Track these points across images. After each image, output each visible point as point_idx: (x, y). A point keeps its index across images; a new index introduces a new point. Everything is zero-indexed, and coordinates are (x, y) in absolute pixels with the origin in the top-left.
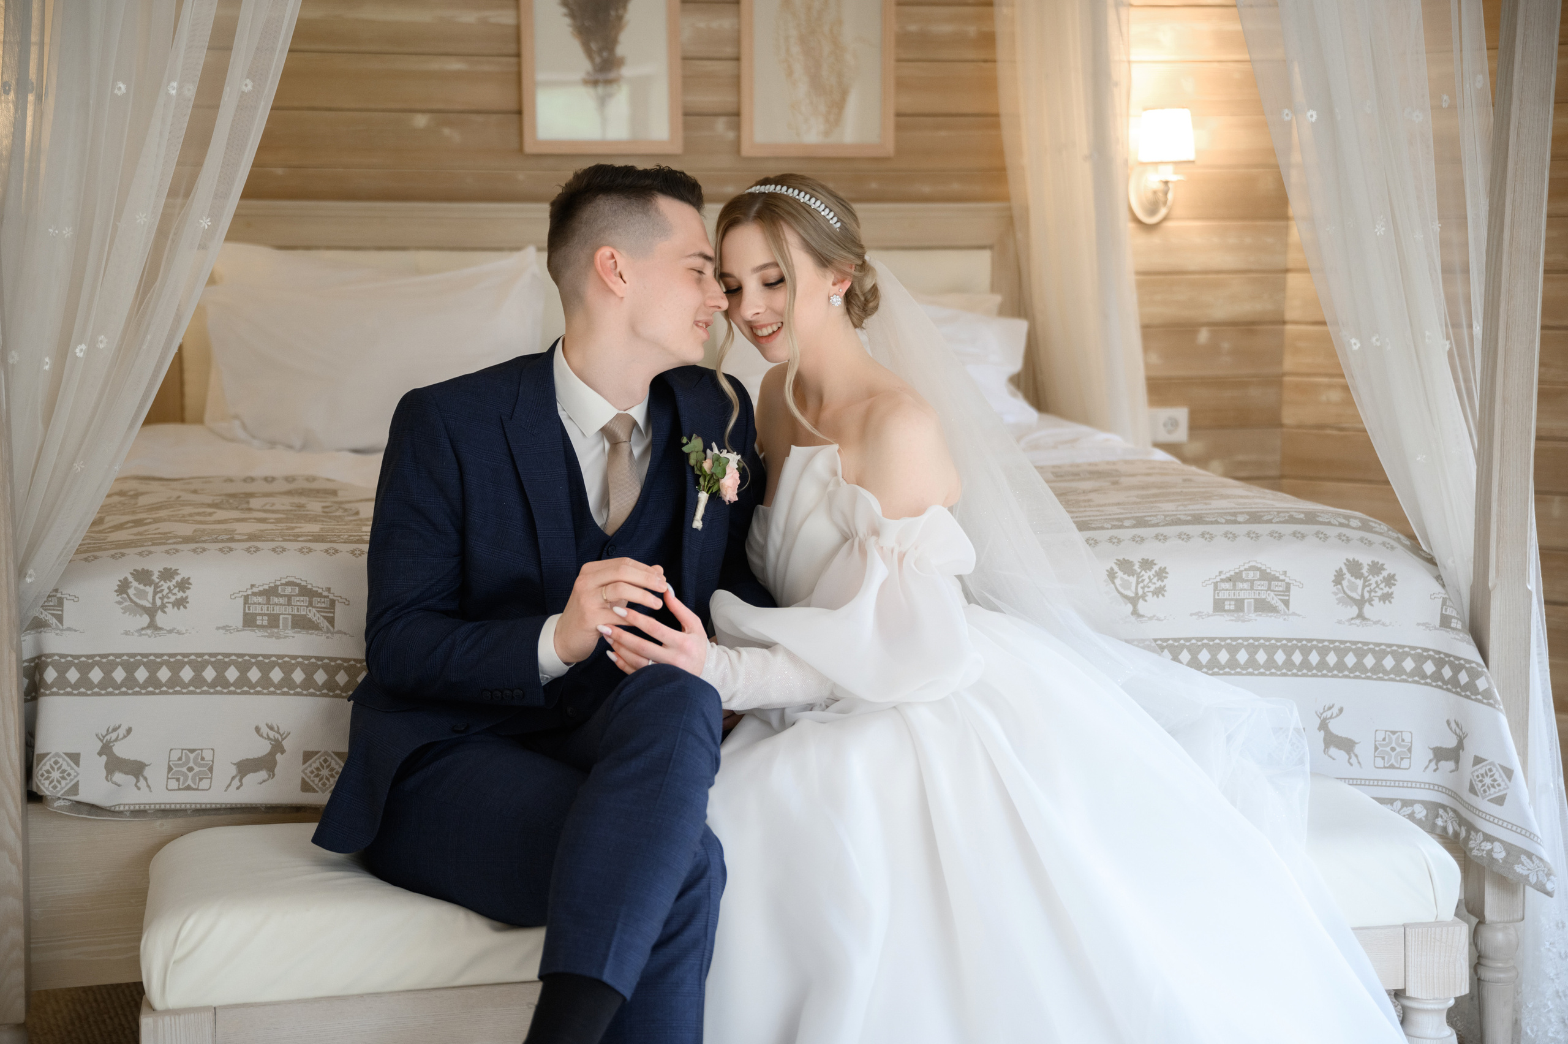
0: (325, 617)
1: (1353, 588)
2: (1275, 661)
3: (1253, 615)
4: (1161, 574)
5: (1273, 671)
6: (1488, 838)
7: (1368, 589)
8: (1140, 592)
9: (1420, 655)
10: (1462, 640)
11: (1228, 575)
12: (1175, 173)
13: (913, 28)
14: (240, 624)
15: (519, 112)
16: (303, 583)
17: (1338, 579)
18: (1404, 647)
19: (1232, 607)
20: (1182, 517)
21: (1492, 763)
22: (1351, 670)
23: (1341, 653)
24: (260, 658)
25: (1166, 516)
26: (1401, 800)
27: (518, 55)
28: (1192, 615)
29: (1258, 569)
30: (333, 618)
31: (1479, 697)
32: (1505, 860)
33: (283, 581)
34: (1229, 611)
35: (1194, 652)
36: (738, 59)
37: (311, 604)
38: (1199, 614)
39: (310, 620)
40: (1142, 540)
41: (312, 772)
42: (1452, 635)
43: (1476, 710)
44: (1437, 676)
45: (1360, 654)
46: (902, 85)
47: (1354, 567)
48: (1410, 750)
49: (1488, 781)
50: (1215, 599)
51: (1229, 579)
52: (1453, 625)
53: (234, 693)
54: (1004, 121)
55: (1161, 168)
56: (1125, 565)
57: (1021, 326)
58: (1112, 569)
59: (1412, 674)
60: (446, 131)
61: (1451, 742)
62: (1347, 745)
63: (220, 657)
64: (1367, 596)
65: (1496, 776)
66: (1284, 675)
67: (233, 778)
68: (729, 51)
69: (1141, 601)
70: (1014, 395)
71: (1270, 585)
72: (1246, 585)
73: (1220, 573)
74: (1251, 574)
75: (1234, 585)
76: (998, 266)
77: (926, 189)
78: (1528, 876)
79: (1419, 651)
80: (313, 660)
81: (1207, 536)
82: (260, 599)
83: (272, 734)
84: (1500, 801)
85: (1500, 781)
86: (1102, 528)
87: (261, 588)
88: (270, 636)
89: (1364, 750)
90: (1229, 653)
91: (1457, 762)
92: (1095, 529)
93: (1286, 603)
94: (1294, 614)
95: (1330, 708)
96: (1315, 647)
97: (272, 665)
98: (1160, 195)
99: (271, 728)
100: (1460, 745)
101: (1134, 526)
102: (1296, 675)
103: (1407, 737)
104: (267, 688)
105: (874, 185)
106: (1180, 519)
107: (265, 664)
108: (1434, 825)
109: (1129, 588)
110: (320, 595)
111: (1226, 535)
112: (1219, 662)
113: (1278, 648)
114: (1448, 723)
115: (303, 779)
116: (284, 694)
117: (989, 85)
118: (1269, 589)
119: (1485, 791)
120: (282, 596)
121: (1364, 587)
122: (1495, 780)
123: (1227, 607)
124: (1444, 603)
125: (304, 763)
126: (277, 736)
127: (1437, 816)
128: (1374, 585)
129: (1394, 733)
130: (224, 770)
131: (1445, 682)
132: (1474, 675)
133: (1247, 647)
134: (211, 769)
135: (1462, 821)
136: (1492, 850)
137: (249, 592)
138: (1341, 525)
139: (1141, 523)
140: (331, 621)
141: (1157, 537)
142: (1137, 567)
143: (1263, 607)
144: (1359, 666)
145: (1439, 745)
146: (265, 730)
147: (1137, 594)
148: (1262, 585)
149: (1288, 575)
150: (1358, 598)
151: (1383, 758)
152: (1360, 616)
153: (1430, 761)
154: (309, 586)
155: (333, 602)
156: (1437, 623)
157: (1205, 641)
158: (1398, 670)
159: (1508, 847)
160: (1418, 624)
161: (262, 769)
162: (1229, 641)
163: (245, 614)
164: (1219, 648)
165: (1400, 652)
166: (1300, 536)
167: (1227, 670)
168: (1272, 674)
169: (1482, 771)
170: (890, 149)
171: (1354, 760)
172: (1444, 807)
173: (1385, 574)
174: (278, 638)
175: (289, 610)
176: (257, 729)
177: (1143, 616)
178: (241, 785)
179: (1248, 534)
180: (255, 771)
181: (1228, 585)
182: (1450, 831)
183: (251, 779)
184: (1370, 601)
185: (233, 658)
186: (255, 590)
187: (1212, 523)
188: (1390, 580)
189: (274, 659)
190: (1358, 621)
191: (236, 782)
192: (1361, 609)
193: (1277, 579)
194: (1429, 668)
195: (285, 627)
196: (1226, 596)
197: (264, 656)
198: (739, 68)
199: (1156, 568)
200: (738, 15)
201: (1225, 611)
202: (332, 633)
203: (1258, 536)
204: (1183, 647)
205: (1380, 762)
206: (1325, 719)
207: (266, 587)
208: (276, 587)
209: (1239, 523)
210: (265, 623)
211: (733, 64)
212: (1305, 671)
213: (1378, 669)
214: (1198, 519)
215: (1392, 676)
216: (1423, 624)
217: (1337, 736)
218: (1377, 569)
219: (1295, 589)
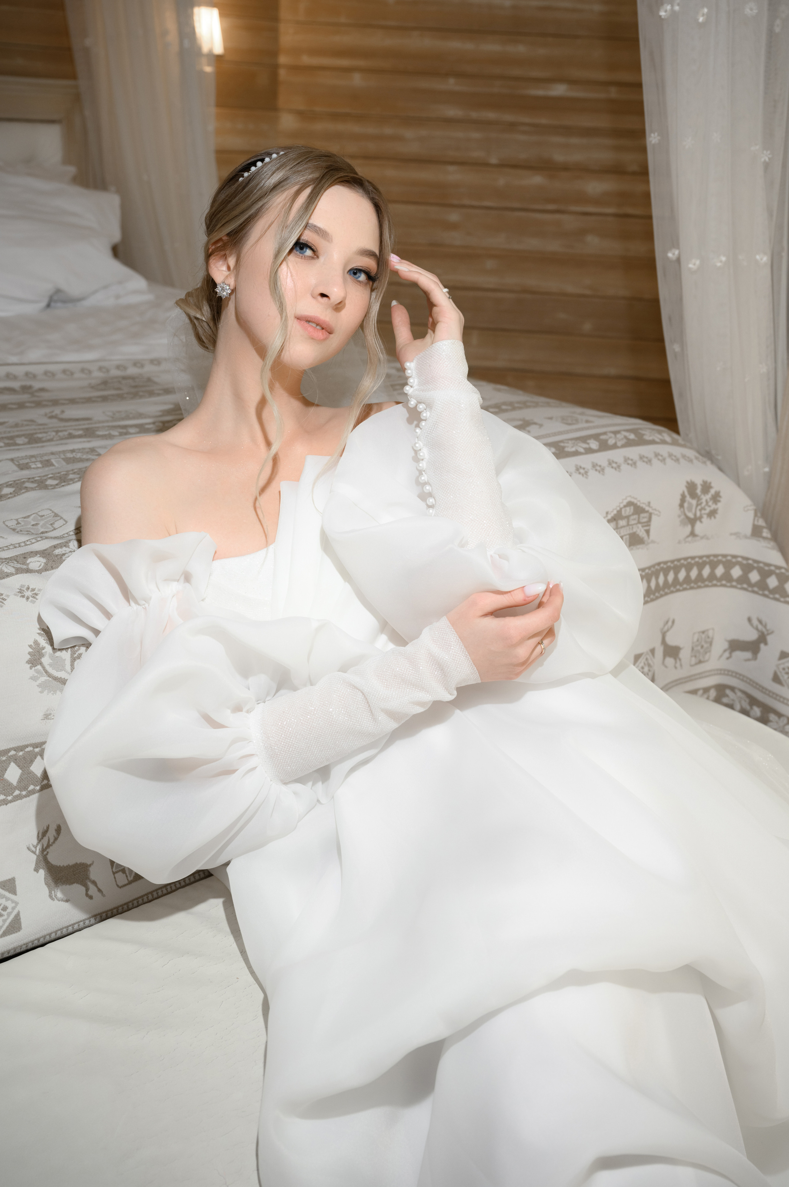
7: (699, 507)
9: (729, 562)
10: (768, 547)
11: (612, 515)
17: (682, 501)
22: (681, 584)
23: (677, 570)
26: (703, 688)
29: (631, 503)
31: (788, 599)
42: (761, 543)
44: (746, 581)
45: (689, 568)
47: (692, 488)
48: (713, 645)
51: (614, 518)
52: (762, 534)
59: (722, 579)
62: (675, 652)
64: (698, 514)
71: (639, 517)
73: (607, 513)
74: (628, 509)
79: (728, 558)
91: (758, 653)
93: (648, 532)
94: (652, 541)
95: (667, 621)
96: (662, 569)
100: (762, 640)
103: (710, 633)
111: (593, 466)
114: (750, 620)
118: (639, 522)
121: (697, 505)
124: (756, 515)
127: (724, 695)
128: (704, 504)
129: (703, 632)
131: (752, 585)
132: (783, 579)
135: (756, 703)
138: (661, 442)
143: (634, 540)
144: (687, 579)
145: (736, 638)
148: (634, 519)
149: (651, 505)
150: (693, 517)
151: (695, 657)
152: (693, 534)
156: (748, 532)
158: (712, 577)
160: (734, 535)
165: (714, 562)
169: (788, 664)
171: (677, 663)
172: (732, 689)
173: (712, 491)
179: (609, 463)
184: (700, 518)
188: (716, 498)
190: (690, 539)
193: (643, 510)
194: (736, 572)
203: (617, 465)
205: (692, 661)
206: (664, 632)
209: (595, 450)
212: (656, 594)
213: (699, 578)
215: (707, 582)
216: (738, 534)
217: (670, 646)
218: (707, 487)
219: (654, 518)
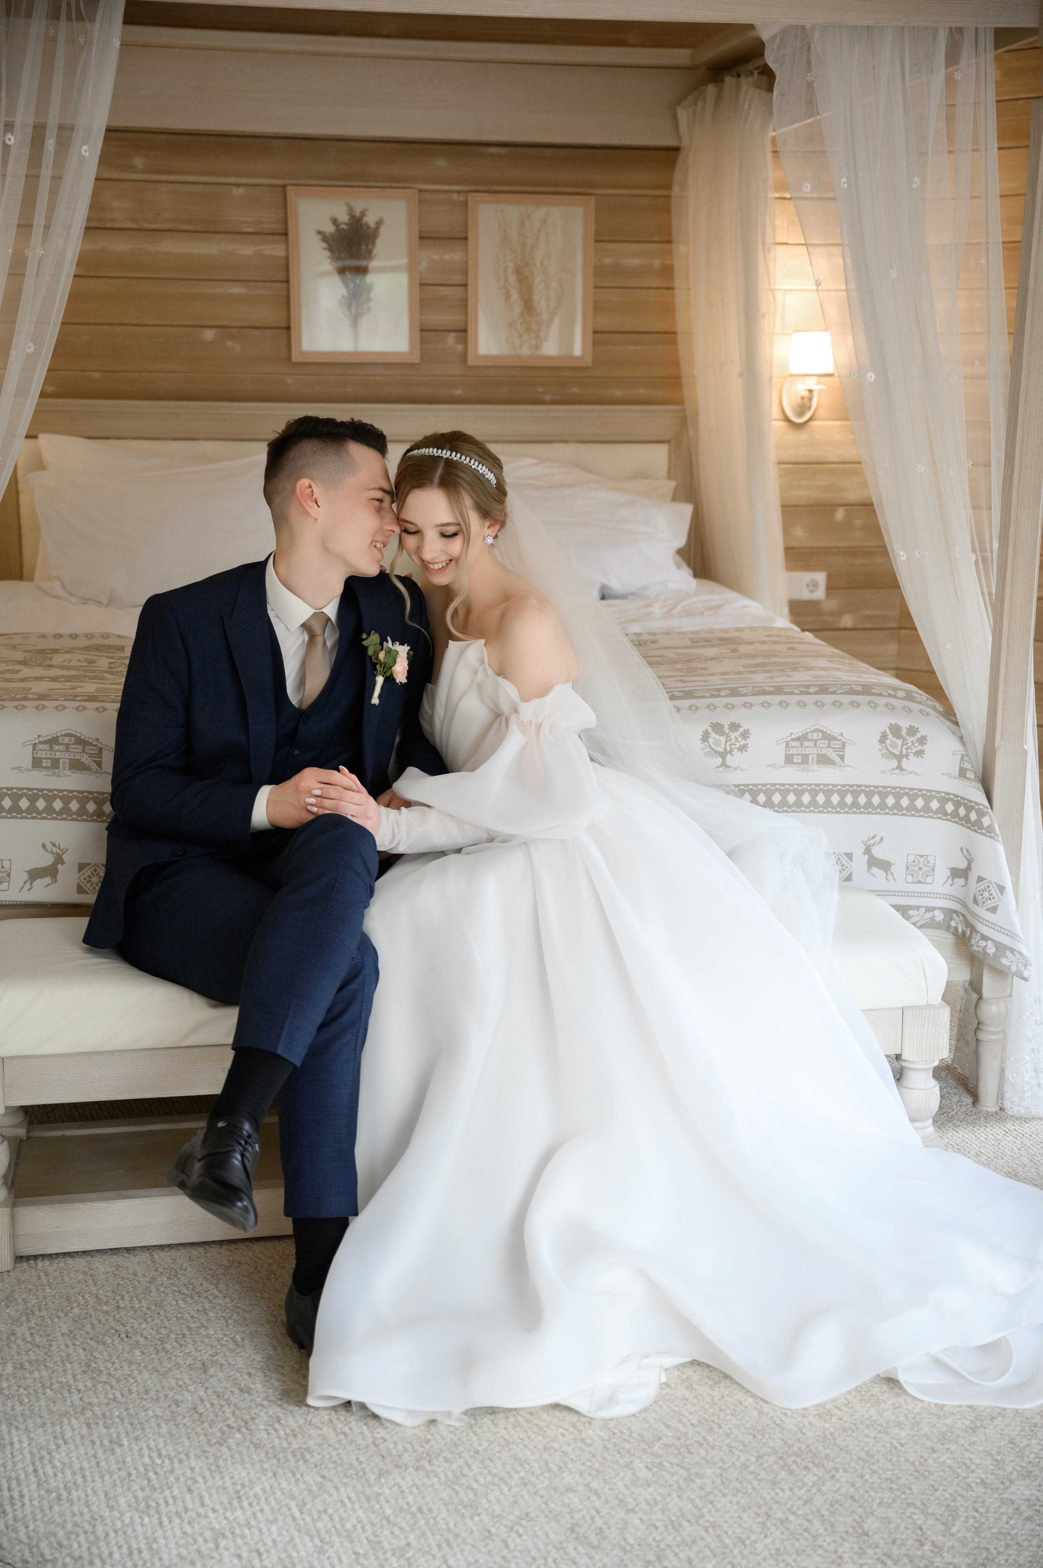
0: (94, 761)
1: (894, 746)
2: (831, 802)
3: (815, 767)
4: (745, 735)
5: (830, 809)
6: (984, 938)
7: (905, 747)
8: (728, 748)
9: (944, 798)
10: (974, 787)
11: (797, 736)
12: (819, 383)
13: (608, 261)
14: (30, 766)
15: (288, 328)
16: (78, 735)
17: (883, 739)
18: (932, 791)
19: (800, 761)
20: (767, 689)
21: (990, 882)
22: (891, 809)
23: (884, 795)
24: (45, 792)
25: (754, 687)
26: (925, 907)
27: (287, 281)
28: (768, 766)
29: (821, 731)
30: (101, 762)
31: (984, 831)
32: (995, 954)
33: (63, 733)
34: (797, 763)
35: (769, 794)
36: (466, 285)
37: (84, 751)
38: (773, 766)
39: (83, 763)
40: (733, 707)
41: (85, 879)
42: (967, 783)
43: (981, 840)
44: (955, 814)
45: (898, 797)
46: (597, 307)
47: (895, 730)
48: (933, 869)
49: (986, 895)
50: (786, 755)
51: (798, 739)
52: (968, 776)
53: (26, 818)
54: (680, 337)
55: (807, 379)
56: (717, 728)
57: (687, 509)
58: (707, 730)
59: (937, 812)
60: (230, 343)
61: (963, 865)
62: (885, 866)
63: (15, 791)
64: (904, 752)
65: (993, 892)
66: (838, 812)
67: (26, 882)
68: (458, 279)
69: (729, 755)
70: (679, 567)
71: (829, 743)
72: (811, 744)
73: (791, 734)
74: (815, 734)
75: (802, 744)
76: (673, 457)
77: (618, 393)
78: (1010, 966)
79: (943, 794)
80: (85, 794)
81: (784, 705)
82: (45, 747)
83: (54, 850)
84: (994, 910)
85: (994, 895)
86: (703, 697)
87: (46, 738)
88: (53, 775)
89: (898, 869)
90: (796, 795)
91: (966, 879)
92: (697, 697)
93: (842, 758)
94: (848, 766)
95: (873, 838)
96: (863, 791)
97: (55, 797)
98: (806, 400)
99: (54, 845)
100: (969, 867)
101: (728, 696)
102: (847, 813)
103: (932, 860)
104: (51, 815)
105: (575, 390)
106: (764, 690)
107: (49, 796)
108: (949, 925)
109: (720, 745)
110: (91, 744)
111: (798, 703)
112: (788, 803)
113: (834, 792)
114: (962, 850)
115: (78, 884)
116: (63, 819)
117: (669, 309)
118: (829, 746)
119: (983, 902)
120: (61, 744)
121: (903, 745)
122: (991, 894)
123: (795, 761)
124: (962, 759)
125: (79, 872)
126: (59, 851)
127: (951, 919)
128: (910, 744)
129: (921, 856)
130: (19, 876)
131: (960, 819)
132: (981, 814)
133: (810, 791)
134: (9, 875)
135: (968, 924)
136: (986, 946)
137: (37, 741)
138: (890, 696)
139: (734, 693)
140: (99, 764)
141: (744, 705)
142: (726, 729)
143: (824, 760)
144: (897, 806)
145: (954, 866)
146: (49, 846)
147: (725, 749)
148: (823, 744)
149: (843, 736)
150: (898, 753)
151: (913, 876)
152: (900, 768)
153: (948, 878)
154: (83, 737)
155: (100, 750)
156: (957, 774)
157: (778, 786)
158: (927, 809)
159: (997, 944)
160: (943, 774)
161: (47, 876)
162: (796, 787)
163: (34, 758)
164: (788, 791)
165: (928, 796)
166: (856, 705)
167: (794, 808)
168: (828, 812)
169: (983, 887)
170: (589, 361)
171: (890, 877)
172: (956, 912)
173: (919, 735)
174: (59, 776)
175: (67, 755)
176: (44, 846)
177: (730, 767)
178: (32, 887)
179: (816, 703)
180: (42, 877)
181: (797, 744)
182: (960, 930)
183: (39, 883)
184: (907, 756)
185: (25, 791)
186: (41, 739)
187: (789, 693)
188: (923, 740)
189: (55, 792)
190: (897, 772)
191: (28, 886)
192: (899, 762)
193: (835, 739)
194: (950, 807)
195: (64, 769)
196: (795, 752)
197: (48, 790)
198: (466, 293)
199: (741, 730)
200: (466, 250)
201: (794, 763)
202: (100, 773)
203: (823, 705)
204: (760, 791)
205: (910, 878)
206: (869, 846)
207: (50, 737)
208: (57, 737)
209: (811, 694)
210: (49, 765)
211: (461, 289)
212: (854, 810)
213: (911, 808)
214: (778, 690)
215: (922, 813)
216: (947, 774)
217: (878, 859)
218: (912, 731)
219: (848, 747)
